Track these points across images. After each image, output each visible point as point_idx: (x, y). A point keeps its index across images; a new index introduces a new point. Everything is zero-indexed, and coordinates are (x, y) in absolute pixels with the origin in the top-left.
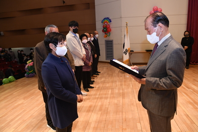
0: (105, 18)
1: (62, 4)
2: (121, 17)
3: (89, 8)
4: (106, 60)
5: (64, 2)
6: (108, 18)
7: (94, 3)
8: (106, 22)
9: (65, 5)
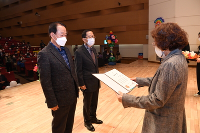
0: (158, 18)
1: (118, 6)
2: (175, 17)
3: (143, 9)
4: (157, 60)
5: (119, 4)
6: (161, 18)
7: (148, 3)
8: (159, 22)
9: (120, 6)
